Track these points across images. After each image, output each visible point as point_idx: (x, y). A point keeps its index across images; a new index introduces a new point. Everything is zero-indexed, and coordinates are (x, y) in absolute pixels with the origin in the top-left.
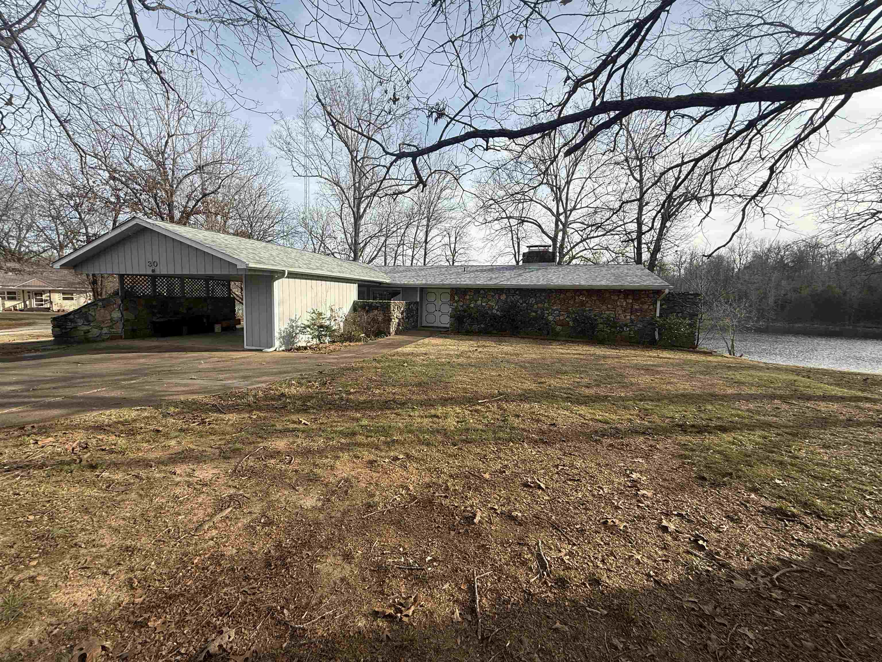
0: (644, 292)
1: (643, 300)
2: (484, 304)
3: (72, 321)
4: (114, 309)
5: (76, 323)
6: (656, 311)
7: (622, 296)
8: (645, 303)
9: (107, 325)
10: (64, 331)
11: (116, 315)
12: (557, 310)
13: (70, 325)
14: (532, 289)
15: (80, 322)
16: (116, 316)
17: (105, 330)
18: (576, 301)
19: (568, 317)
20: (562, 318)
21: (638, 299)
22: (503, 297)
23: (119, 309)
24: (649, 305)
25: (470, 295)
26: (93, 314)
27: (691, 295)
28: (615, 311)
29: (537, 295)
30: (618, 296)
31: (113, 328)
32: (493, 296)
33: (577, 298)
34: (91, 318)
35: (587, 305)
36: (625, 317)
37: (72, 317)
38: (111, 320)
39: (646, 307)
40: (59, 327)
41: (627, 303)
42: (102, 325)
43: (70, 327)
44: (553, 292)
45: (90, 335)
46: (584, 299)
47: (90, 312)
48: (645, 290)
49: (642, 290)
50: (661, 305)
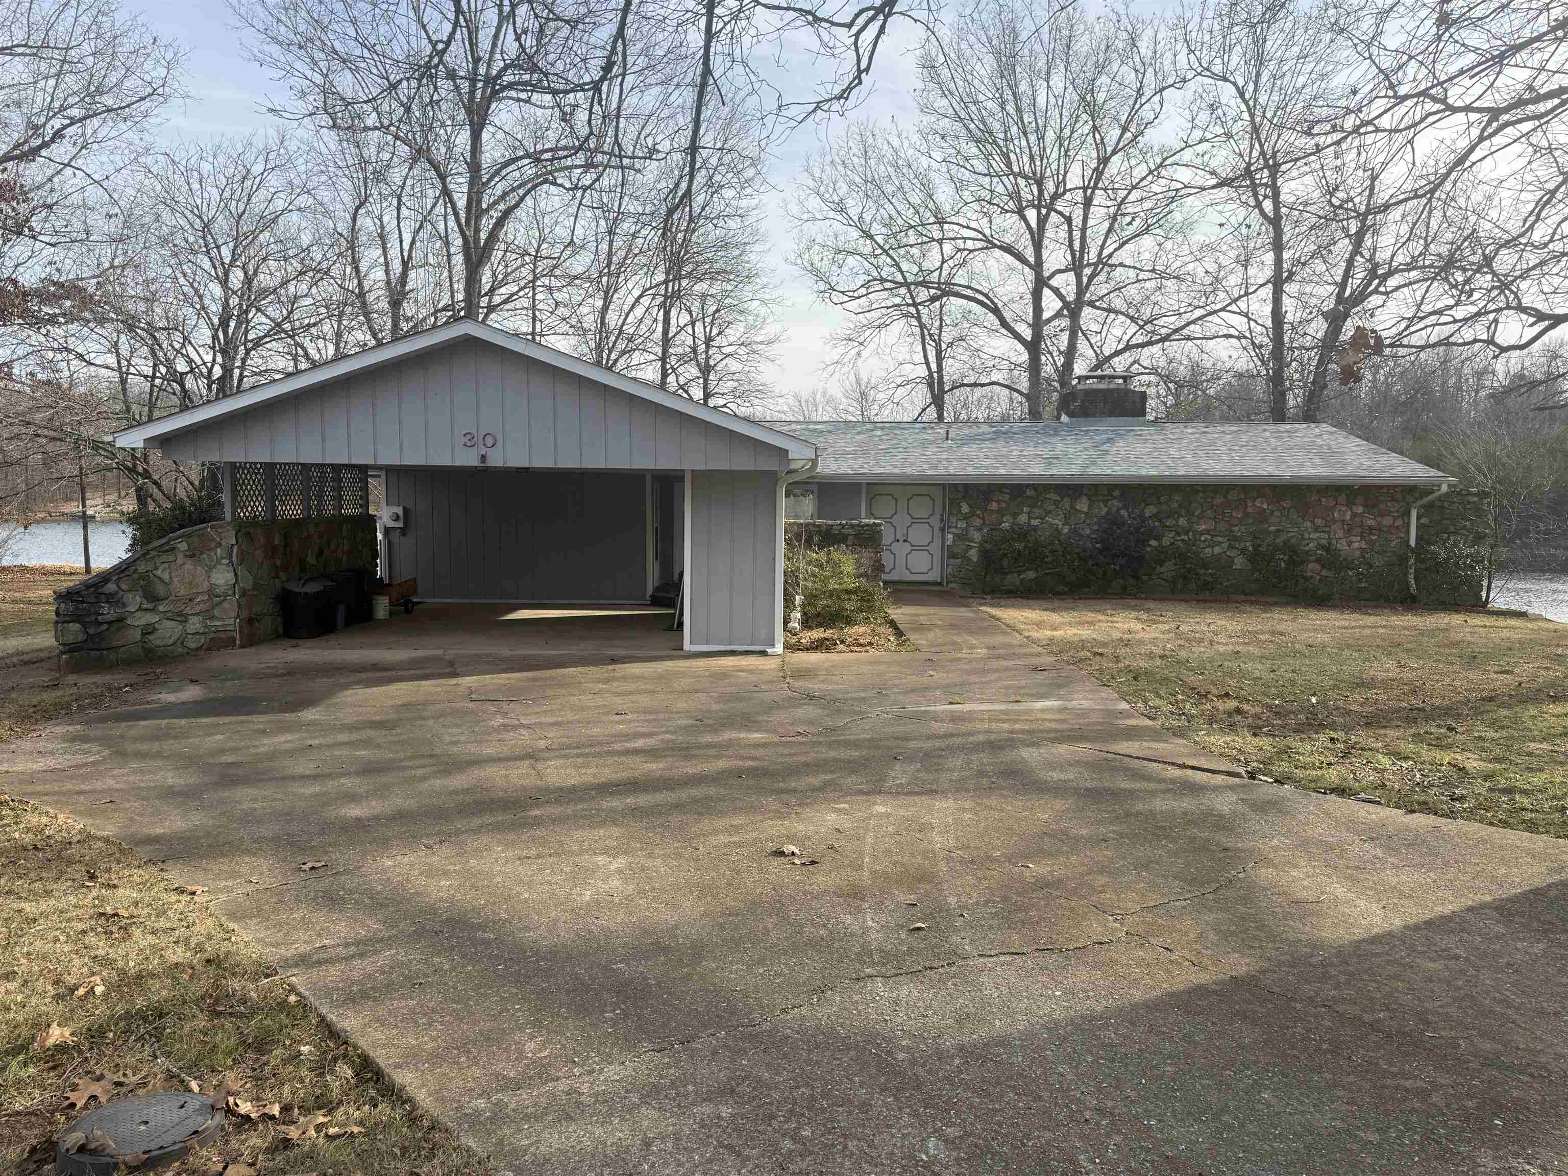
0: (1385, 490)
1: (1382, 506)
2: (1035, 522)
3: (111, 599)
4: (218, 562)
5: (124, 605)
6: (1408, 532)
7: (1342, 498)
8: (1388, 513)
9: (198, 609)
10: (91, 631)
11: (222, 577)
12: (1207, 532)
13: (108, 612)
14: (1151, 486)
15: (134, 601)
16: (222, 582)
17: (194, 625)
18: (1250, 510)
19: (1231, 547)
20: (1217, 550)
21: (1374, 506)
22: (1083, 505)
23: (231, 561)
24: (1395, 519)
25: (998, 501)
26: (166, 577)
27: (1475, 495)
28: (1329, 532)
29: (1162, 499)
30: (1335, 498)
31: (212, 618)
32: (1056, 503)
33: (1250, 504)
34: (161, 590)
35: (1272, 520)
36: (1350, 544)
37: (111, 587)
38: (211, 592)
39: (1387, 521)
40: (76, 618)
41: (1354, 515)
42: (188, 610)
43: (109, 618)
44: (1197, 492)
45: (155, 640)
46: (1265, 506)
47: (158, 573)
48: (1388, 487)
49: (1382, 487)
50: (1418, 518)
